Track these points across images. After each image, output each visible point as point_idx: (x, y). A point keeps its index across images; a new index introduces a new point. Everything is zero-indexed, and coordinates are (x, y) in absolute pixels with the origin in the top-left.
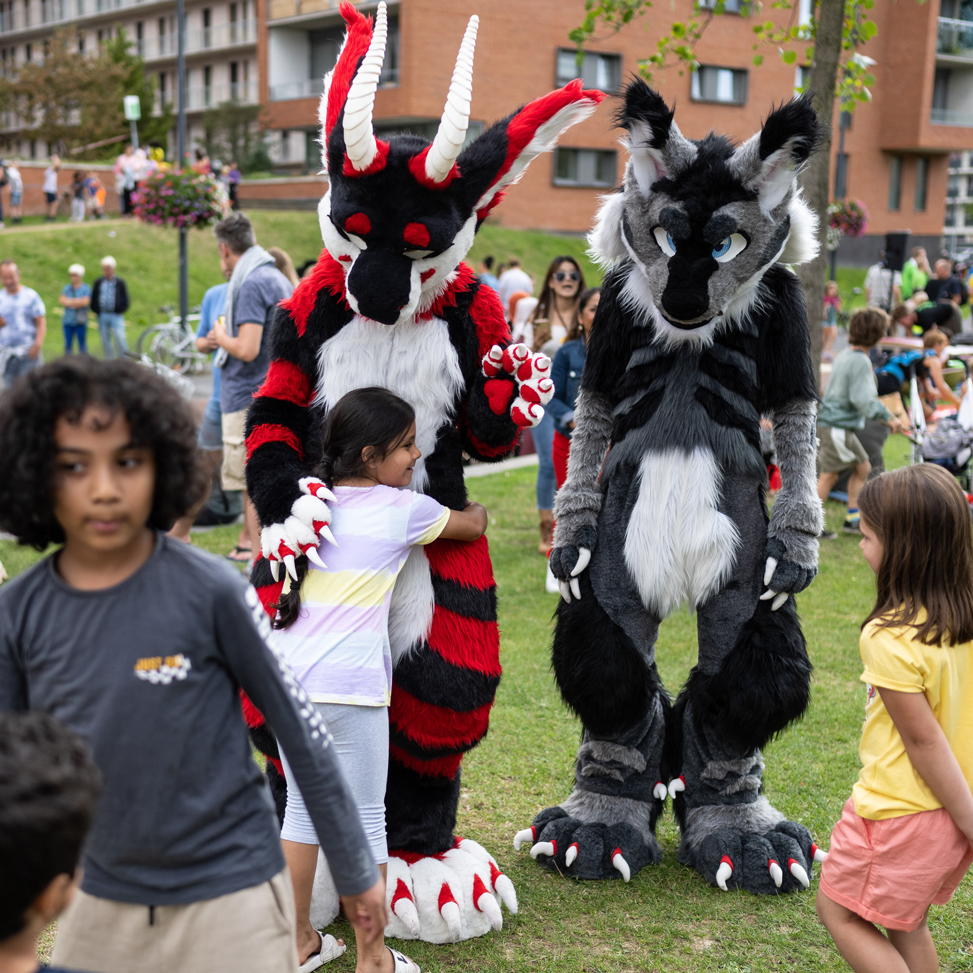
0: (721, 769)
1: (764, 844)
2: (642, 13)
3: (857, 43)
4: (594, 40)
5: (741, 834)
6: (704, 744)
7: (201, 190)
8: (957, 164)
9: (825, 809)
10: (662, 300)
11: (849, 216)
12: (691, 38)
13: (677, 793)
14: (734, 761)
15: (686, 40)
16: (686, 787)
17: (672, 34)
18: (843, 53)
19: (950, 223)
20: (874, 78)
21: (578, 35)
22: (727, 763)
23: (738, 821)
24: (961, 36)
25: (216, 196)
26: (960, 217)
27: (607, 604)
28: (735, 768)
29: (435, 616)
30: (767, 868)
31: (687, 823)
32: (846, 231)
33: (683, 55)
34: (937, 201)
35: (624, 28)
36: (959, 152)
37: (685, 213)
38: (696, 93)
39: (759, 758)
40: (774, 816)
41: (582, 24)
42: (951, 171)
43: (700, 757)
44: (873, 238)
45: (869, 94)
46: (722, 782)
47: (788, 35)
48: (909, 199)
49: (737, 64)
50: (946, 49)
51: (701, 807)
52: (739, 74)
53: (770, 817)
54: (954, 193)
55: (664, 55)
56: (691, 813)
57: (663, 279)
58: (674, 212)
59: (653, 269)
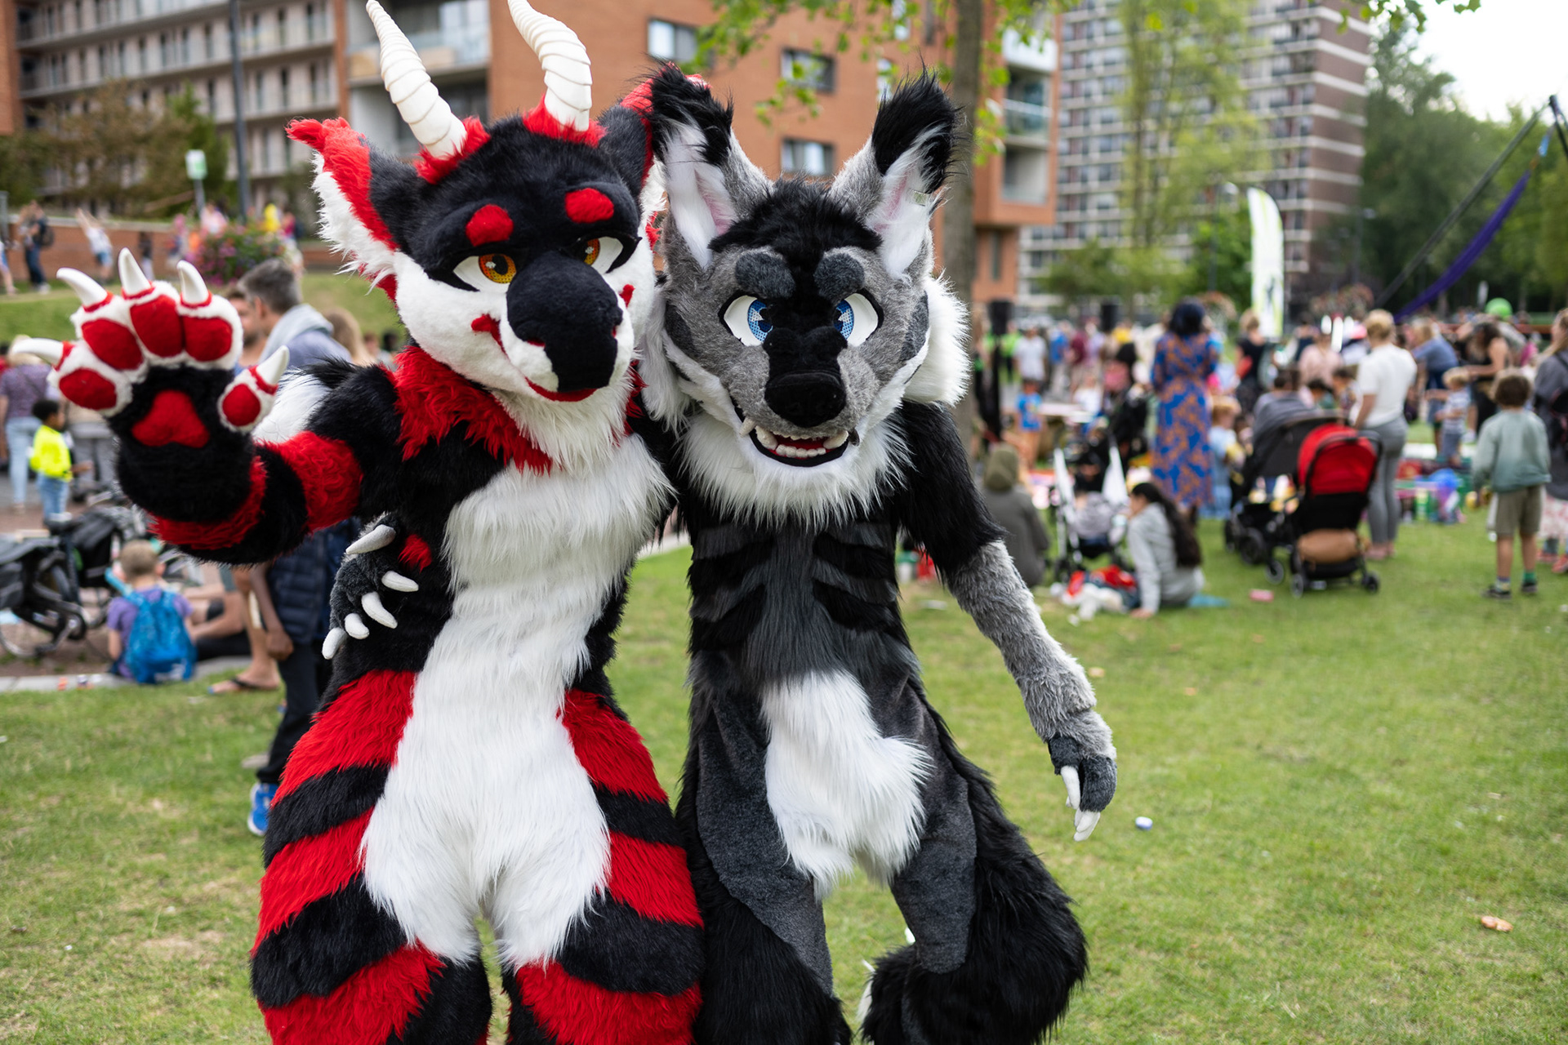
8: (1020, 239)
10: (766, 398)
24: (1024, 120)
26: (1025, 287)
29: (612, 847)
34: (1010, 271)
36: (1021, 227)
37: (779, 256)
42: (1016, 245)
48: (986, 269)
49: (826, 136)
50: (1013, 131)
52: (828, 149)
54: (1019, 266)
57: (761, 369)
58: (762, 260)
59: (736, 368)
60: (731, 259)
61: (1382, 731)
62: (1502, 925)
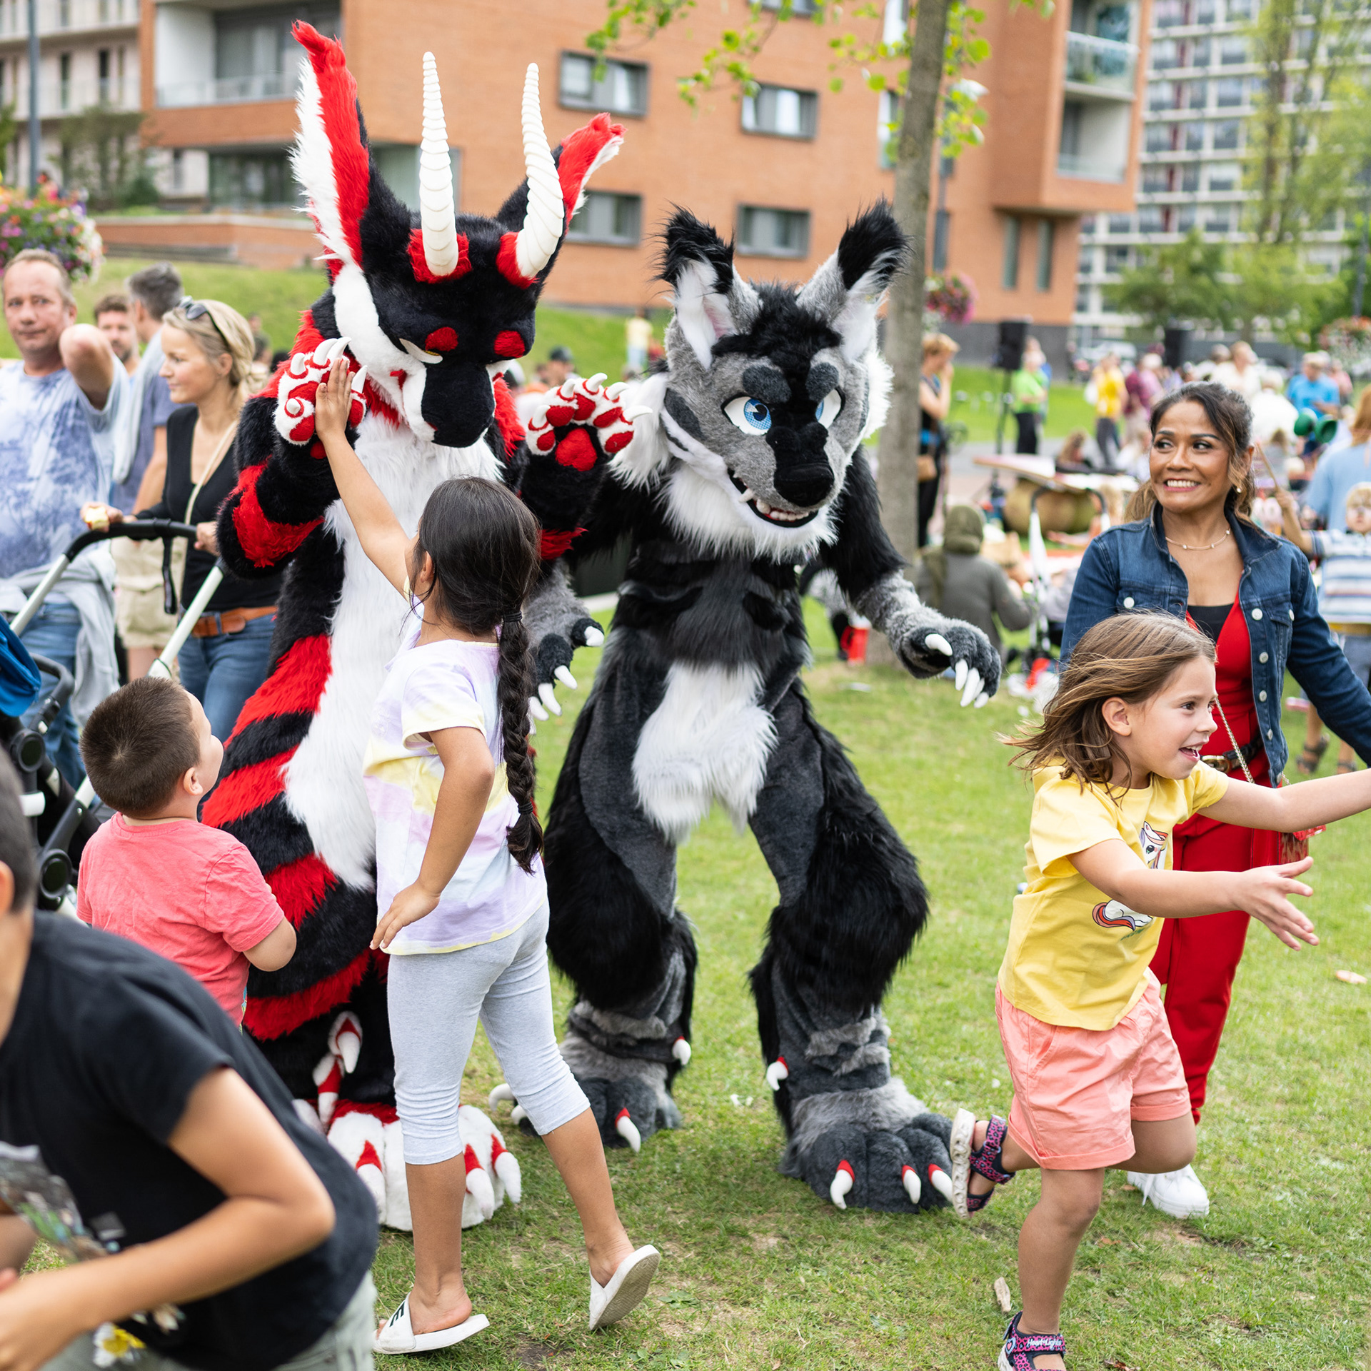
0: (831, 1041)
1: (897, 1145)
2: (683, 15)
3: (964, 66)
4: (618, 49)
5: (865, 1131)
6: (803, 1009)
7: (62, 230)
8: (1090, 230)
9: (921, 1071)
10: (776, 486)
11: (952, 295)
12: (748, 51)
13: (781, 1082)
14: (846, 1027)
15: (742, 54)
16: (790, 1072)
17: (722, 44)
18: (946, 80)
19: (1081, 308)
20: (985, 113)
21: (598, 40)
22: (837, 1031)
23: (861, 1113)
24: (1097, 60)
25: (83, 239)
26: (1095, 300)
27: (601, 824)
28: (849, 1037)
30: (900, 1177)
31: (795, 1121)
32: (948, 315)
33: (737, 74)
34: (1066, 277)
35: (660, 34)
36: (1093, 213)
38: (749, 120)
39: (879, 1019)
40: (911, 1106)
41: (603, 25)
42: (1083, 238)
43: (800, 1028)
44: (982, 326)
45: (979, 134)
46: (834, 1059)
47: (874, 54)
48: (1030, 273)
49: (804, 84)
50: (1077, 76)
51: (811, 1097)
52: (807, 97)
53: (906, 1109)
54: (1086, 269)
55: (713, 73)
56: (798, 1108)
57: (768, 461)
58: (764, 371)
59: (741, 454)
60: (735, 368)
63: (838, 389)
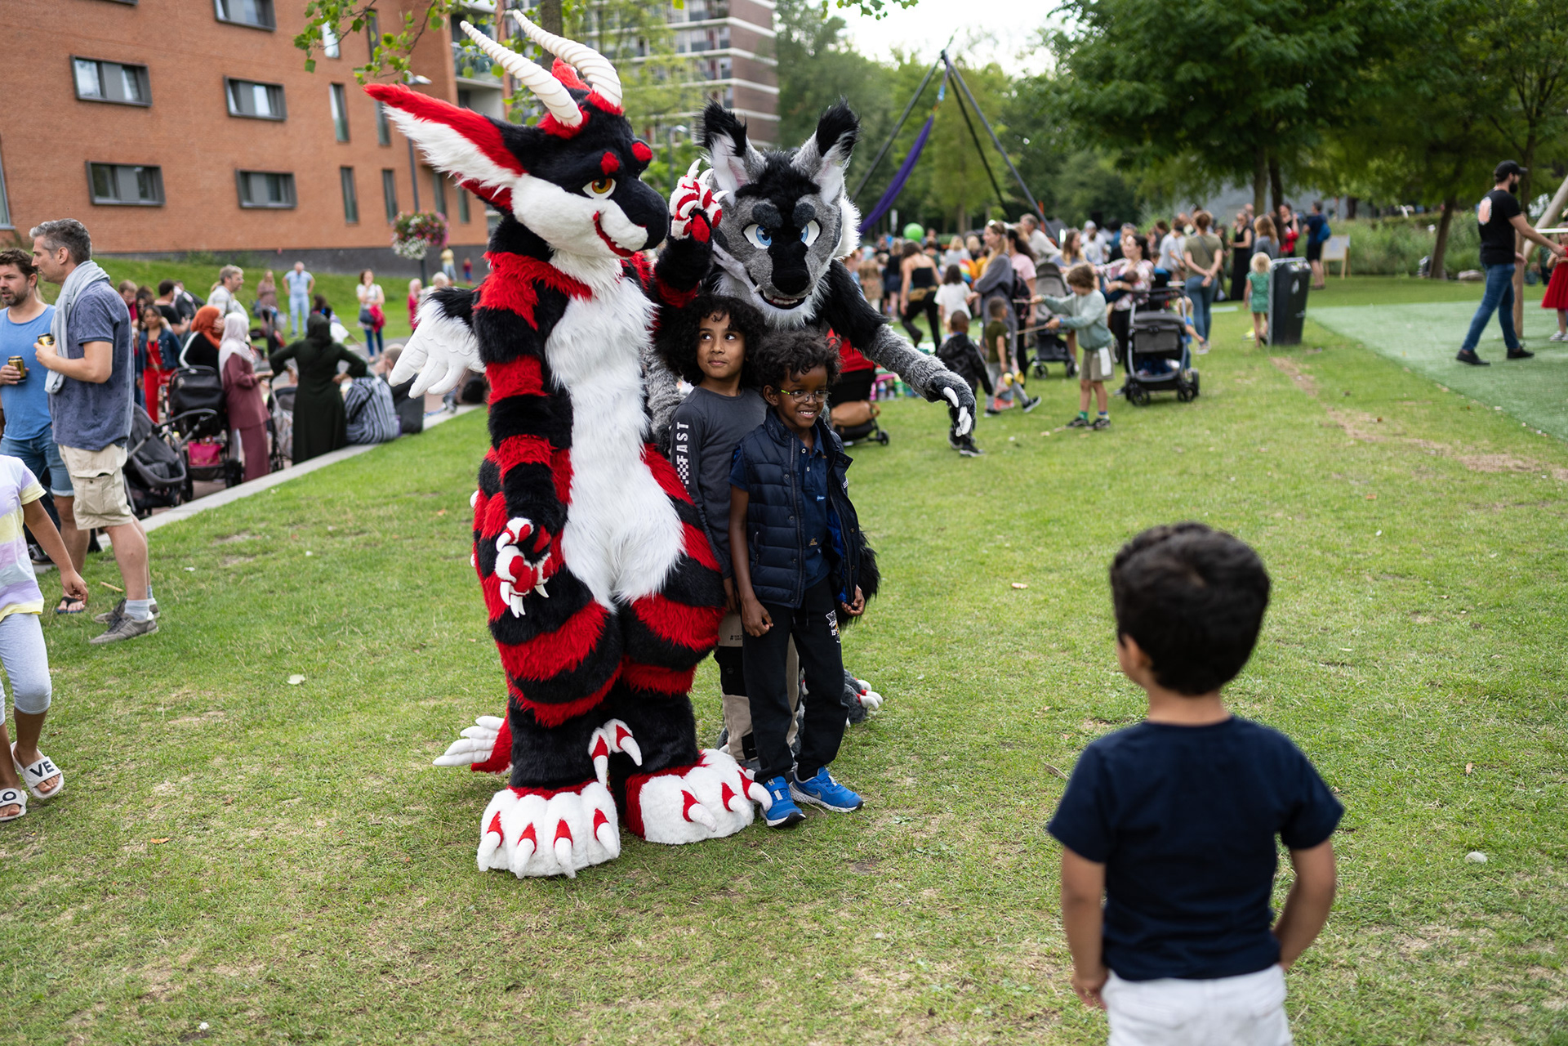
10: (773, 281)
37: (774, 206)
38: (233, 108)
52: (273, 89)
57: (768, 265)
58: (765, 207)
59: (753, 261)
60: (749, 205)
61: (925, 517)
62: (1022, 586)
63: (816, 220)
